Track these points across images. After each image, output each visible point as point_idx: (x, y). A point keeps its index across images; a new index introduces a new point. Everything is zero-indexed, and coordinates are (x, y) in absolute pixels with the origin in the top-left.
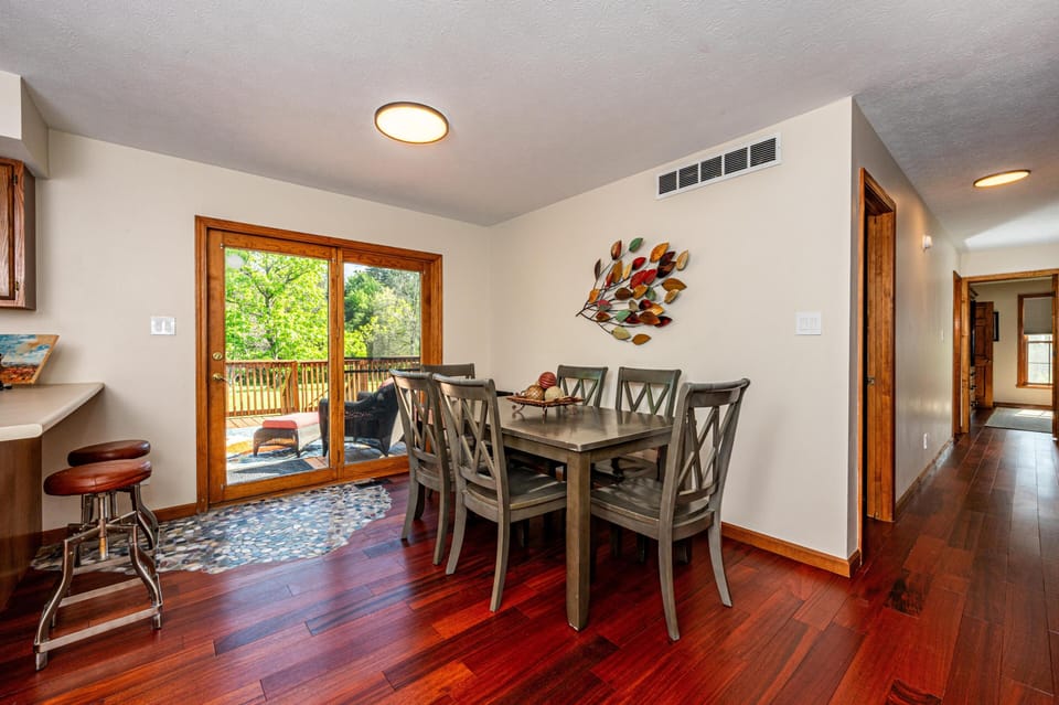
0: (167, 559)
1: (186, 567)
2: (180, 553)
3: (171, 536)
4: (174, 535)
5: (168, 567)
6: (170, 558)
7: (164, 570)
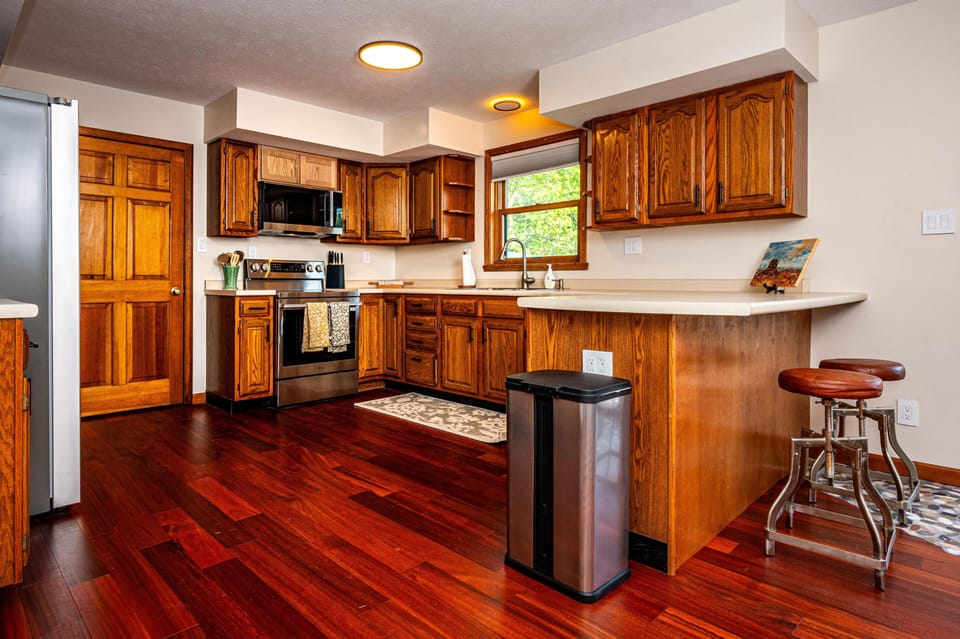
0: (921, 524)
1: (942, 544)
2: (940, 524)
3: (938, 501)
4: (943, 503)
5: (919, 533)
6: (927, 525)
7: (913, 533)
